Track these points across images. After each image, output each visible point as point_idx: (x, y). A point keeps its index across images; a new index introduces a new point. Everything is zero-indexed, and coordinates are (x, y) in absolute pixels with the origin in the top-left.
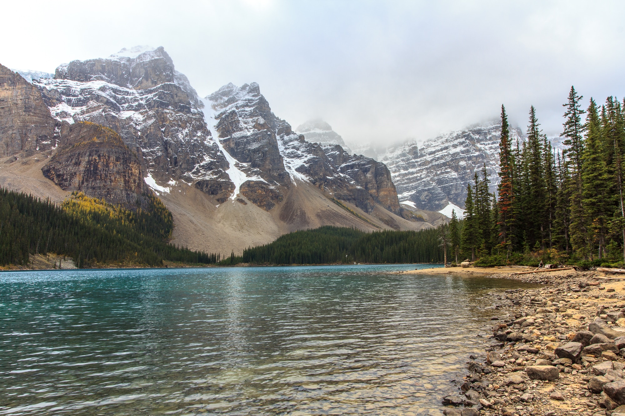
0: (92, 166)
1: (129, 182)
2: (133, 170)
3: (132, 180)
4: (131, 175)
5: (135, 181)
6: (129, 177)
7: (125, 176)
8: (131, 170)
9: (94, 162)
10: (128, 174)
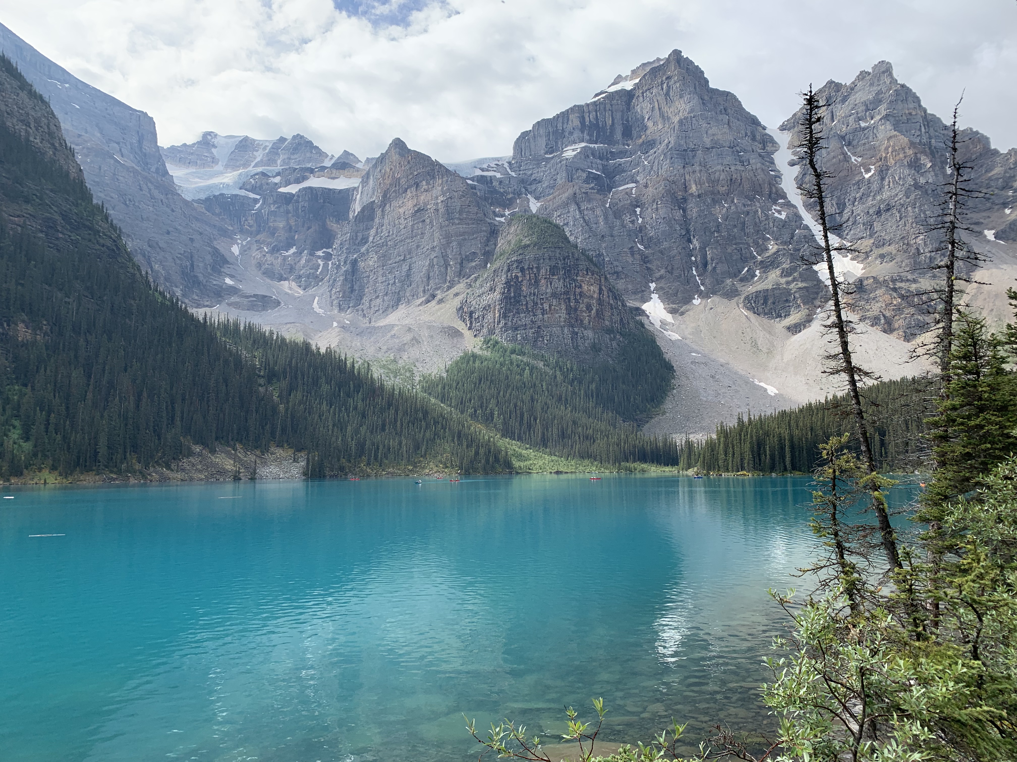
0: (512, 290)
1: (576, 310)
2: (585, 287)
3: (583, 307)
4: (581, 296)
5: (589, 308)
6: (577, 301)
7: (569, 299)
8: (580, 287)
9: (515, 282)
10: (575, 294)
